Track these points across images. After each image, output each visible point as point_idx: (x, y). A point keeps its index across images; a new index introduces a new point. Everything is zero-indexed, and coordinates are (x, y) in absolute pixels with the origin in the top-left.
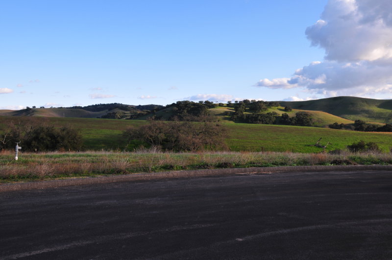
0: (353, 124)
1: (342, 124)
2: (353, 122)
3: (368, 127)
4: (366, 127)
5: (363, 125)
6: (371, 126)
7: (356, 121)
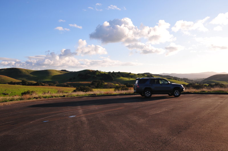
0: (21, 82)
1: (15, 82)
2: (21, 81)
3: (29, 84)
4: (27, 83)
5: (26, 83)
6: (30, 83)
7: (22, 81)
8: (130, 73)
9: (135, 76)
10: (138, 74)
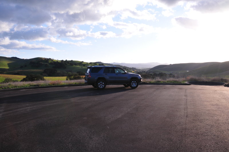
8: (83, 62)
9: (88, 64)
10: (91, 63)
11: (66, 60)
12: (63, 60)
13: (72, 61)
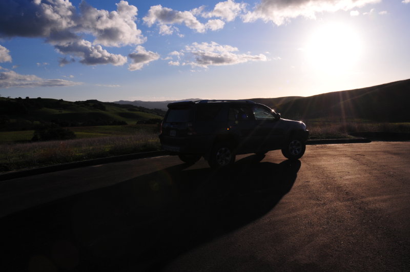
8: (61, 100)
9: (71, 105)
11: (27, 98)
12: (20, 98)
13: (39, 99)
